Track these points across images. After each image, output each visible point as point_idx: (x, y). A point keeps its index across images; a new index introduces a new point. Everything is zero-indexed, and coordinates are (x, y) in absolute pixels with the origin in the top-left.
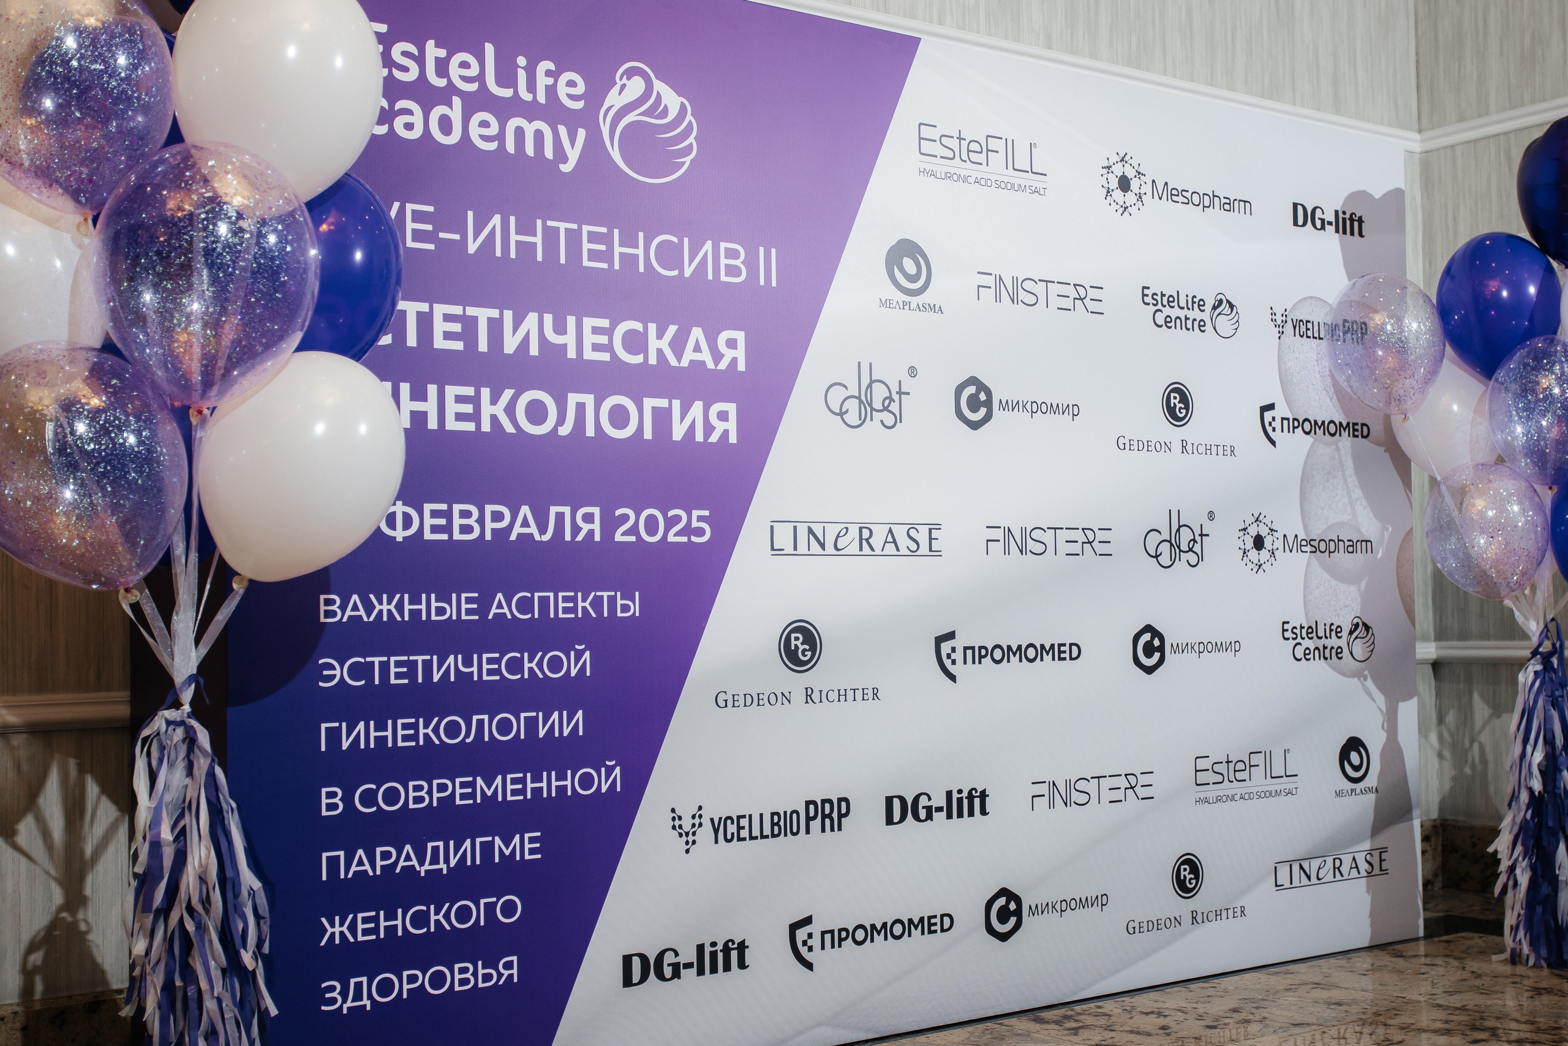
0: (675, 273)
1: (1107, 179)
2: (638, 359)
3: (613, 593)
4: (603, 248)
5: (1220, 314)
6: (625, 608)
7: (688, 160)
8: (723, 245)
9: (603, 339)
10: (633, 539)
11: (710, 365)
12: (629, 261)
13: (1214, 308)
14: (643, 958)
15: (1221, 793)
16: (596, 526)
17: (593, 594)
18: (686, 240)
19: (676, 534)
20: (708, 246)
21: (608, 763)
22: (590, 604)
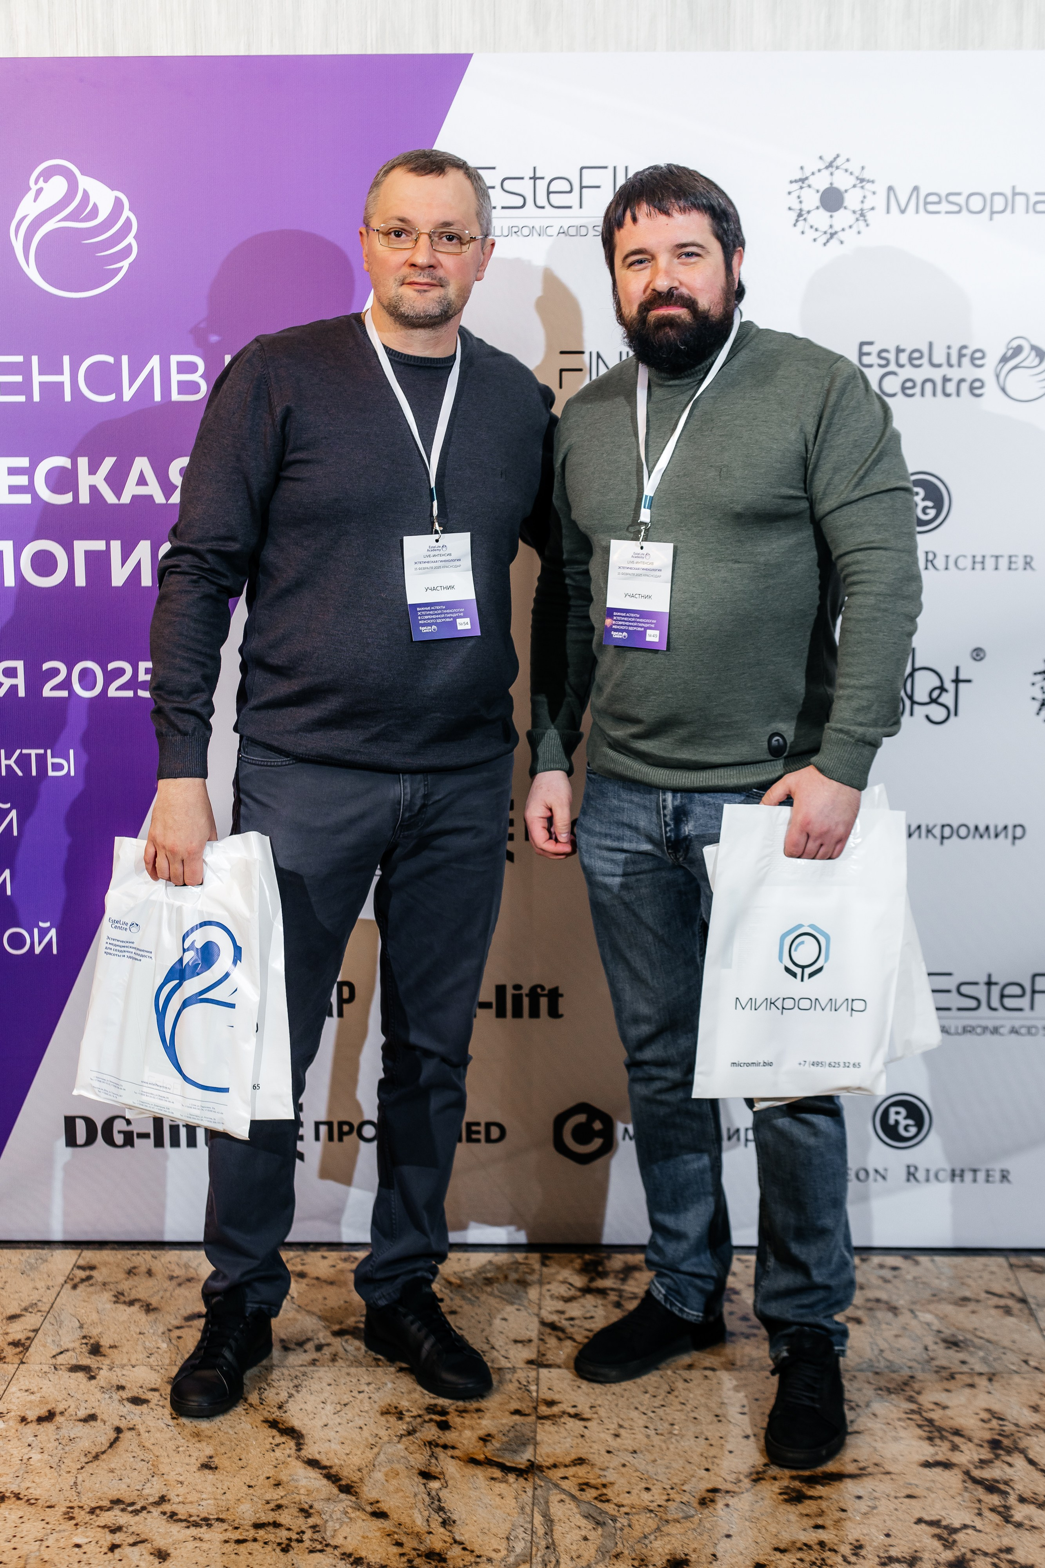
0: (112, 397)
1: (799, 197)
2: (67, 498)
3: (42, 751)
4: (19, 378)
5: (1015, 367)
6: (57, 767)
7: (125, 264)
8: (174, 359)
9: (23, 480)
10: (64, 694)
11: (160, 499)
12: (52, 391)
13: (1004, 360)
14: (90, 1124)
15: (973, 1023)
16: (20, 681)
17: (18, 752)
18: (125, 359)
19: (119, 689)
20: (155, 362)
21: (41, 924)
22: (15, 762)
